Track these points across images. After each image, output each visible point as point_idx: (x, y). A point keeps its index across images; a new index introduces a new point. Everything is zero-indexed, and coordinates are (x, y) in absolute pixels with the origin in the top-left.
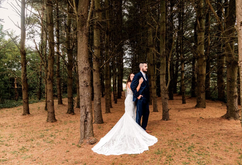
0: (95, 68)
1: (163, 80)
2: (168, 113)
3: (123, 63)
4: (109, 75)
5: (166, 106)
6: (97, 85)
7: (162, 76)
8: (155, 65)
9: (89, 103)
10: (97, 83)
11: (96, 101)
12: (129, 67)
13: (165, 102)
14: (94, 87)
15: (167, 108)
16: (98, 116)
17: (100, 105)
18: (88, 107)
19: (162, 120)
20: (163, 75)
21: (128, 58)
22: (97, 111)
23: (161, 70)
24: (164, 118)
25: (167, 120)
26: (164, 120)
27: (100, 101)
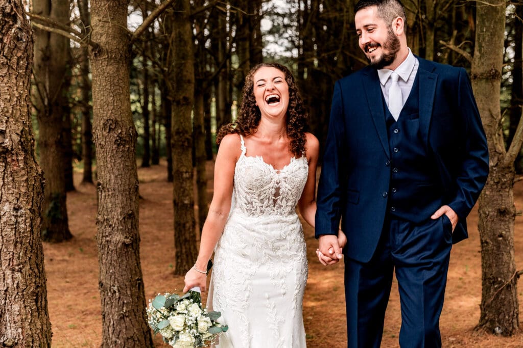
0: (104, 39)
1: (490, 111)
2: (513, 291)
3: (260, 36)
4: (189, 82)
5: (505, 258)
6: (115, 135)
7: (483, 84)
8: (429, 33)
9: (18, 275)
10: (116, 122)
11: (109, 229)
12: (288, 49)
13: (501, 236)
14: (98, 149)
15: (509, 267)
16: (122, 317)
17: (137, 251)
18: (16, 307)
19: (476, 328)
20: (487, 79)
21: (284, 16)
22: (115, 288)
23: (477, 53)
24: (492, 321)
25: (507, 333)
26: (494, 332)
27: (135, 226)
